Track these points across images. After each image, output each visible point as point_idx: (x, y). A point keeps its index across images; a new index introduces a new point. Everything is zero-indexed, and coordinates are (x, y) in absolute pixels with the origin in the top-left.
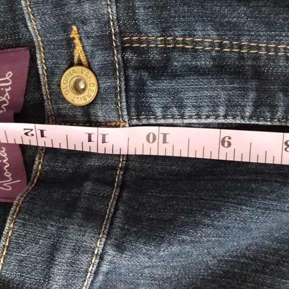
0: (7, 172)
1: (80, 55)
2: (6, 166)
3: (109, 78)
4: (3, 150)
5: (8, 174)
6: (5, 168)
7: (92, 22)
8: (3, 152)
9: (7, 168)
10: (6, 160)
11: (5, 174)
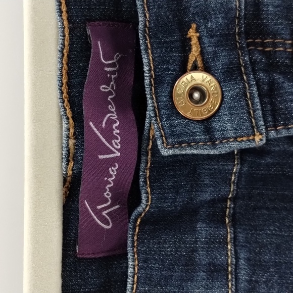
0: (107, 192)
1: (197, 59)
2: (109, 186)
3: (236, 83)
4: (115, 166)
5: (108, 195)
6: (107, 188)
7: (218, 18)
8: (114, 169)
9: (109, 188)
10: (113, 179)
11: (105, 194)
